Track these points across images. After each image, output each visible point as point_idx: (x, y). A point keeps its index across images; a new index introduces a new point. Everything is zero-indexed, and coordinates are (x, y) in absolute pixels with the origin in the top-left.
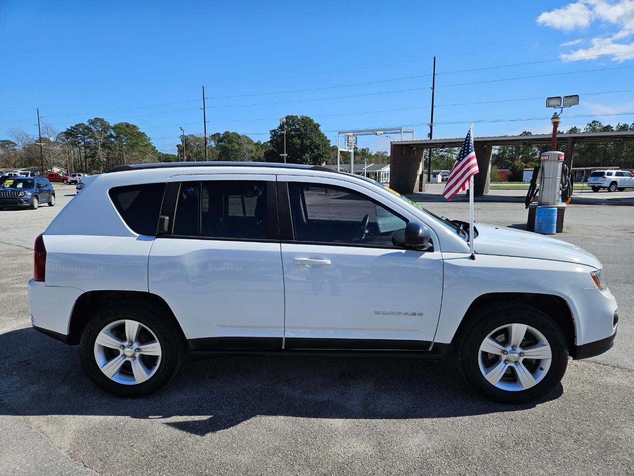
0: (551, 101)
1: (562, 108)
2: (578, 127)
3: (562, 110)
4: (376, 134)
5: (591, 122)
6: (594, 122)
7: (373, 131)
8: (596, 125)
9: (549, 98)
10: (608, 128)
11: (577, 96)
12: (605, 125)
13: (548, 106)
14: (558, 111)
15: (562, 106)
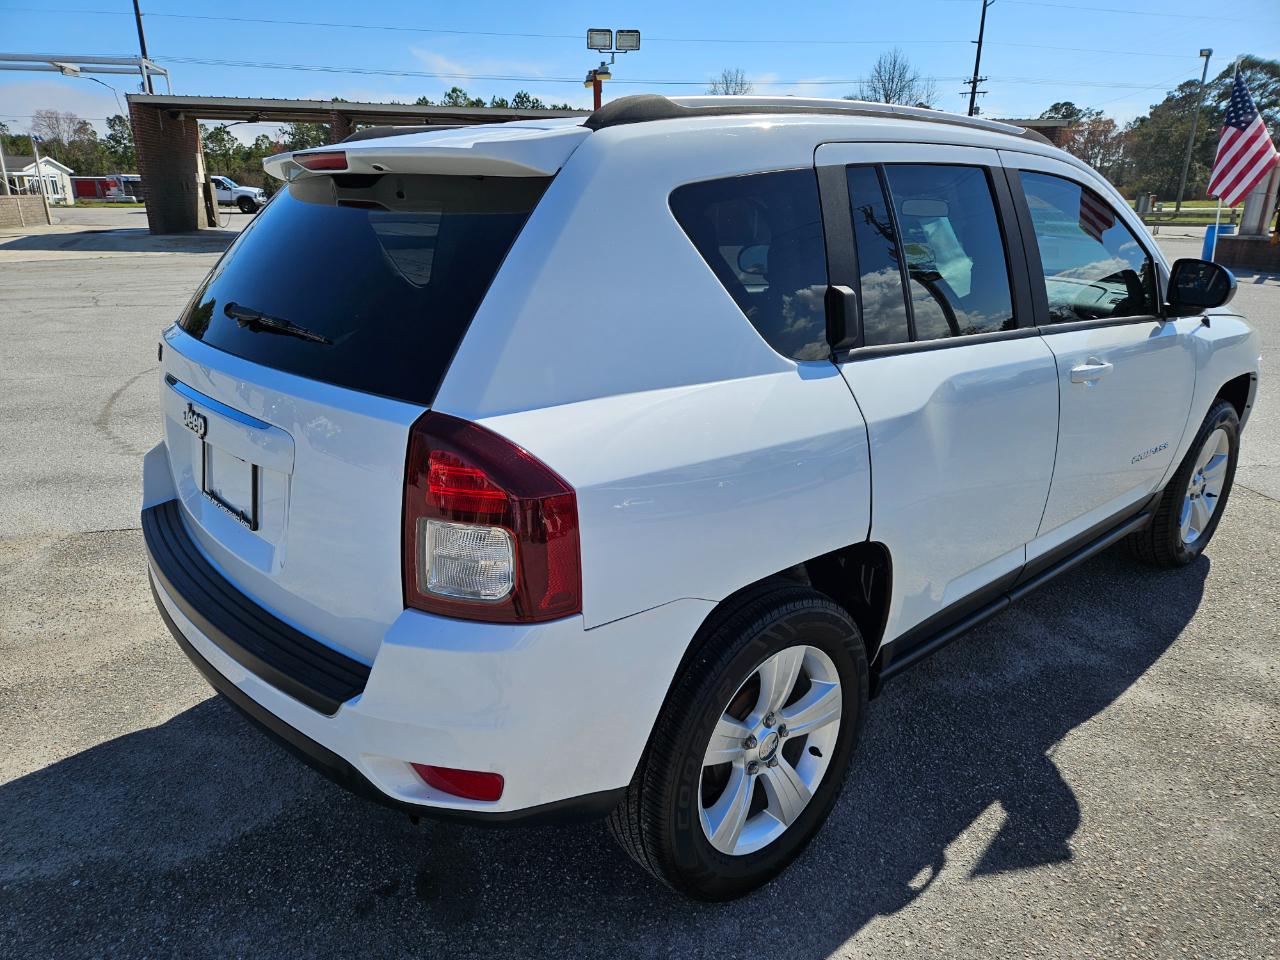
0: (598, 38)
1: (613, 53)
2: (429, 99)
3: (613, 57)
4: (62, 69)
5: (449, 91)
6: (454, 90)
7: (52, 60)
8: (458, 96)
9: (591, 30)
10: (479, 103)
11: (637, 31)
12: (473, 99)
13: (590, 47)
14: (606, 57)
15: (614, 49)
